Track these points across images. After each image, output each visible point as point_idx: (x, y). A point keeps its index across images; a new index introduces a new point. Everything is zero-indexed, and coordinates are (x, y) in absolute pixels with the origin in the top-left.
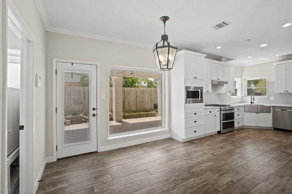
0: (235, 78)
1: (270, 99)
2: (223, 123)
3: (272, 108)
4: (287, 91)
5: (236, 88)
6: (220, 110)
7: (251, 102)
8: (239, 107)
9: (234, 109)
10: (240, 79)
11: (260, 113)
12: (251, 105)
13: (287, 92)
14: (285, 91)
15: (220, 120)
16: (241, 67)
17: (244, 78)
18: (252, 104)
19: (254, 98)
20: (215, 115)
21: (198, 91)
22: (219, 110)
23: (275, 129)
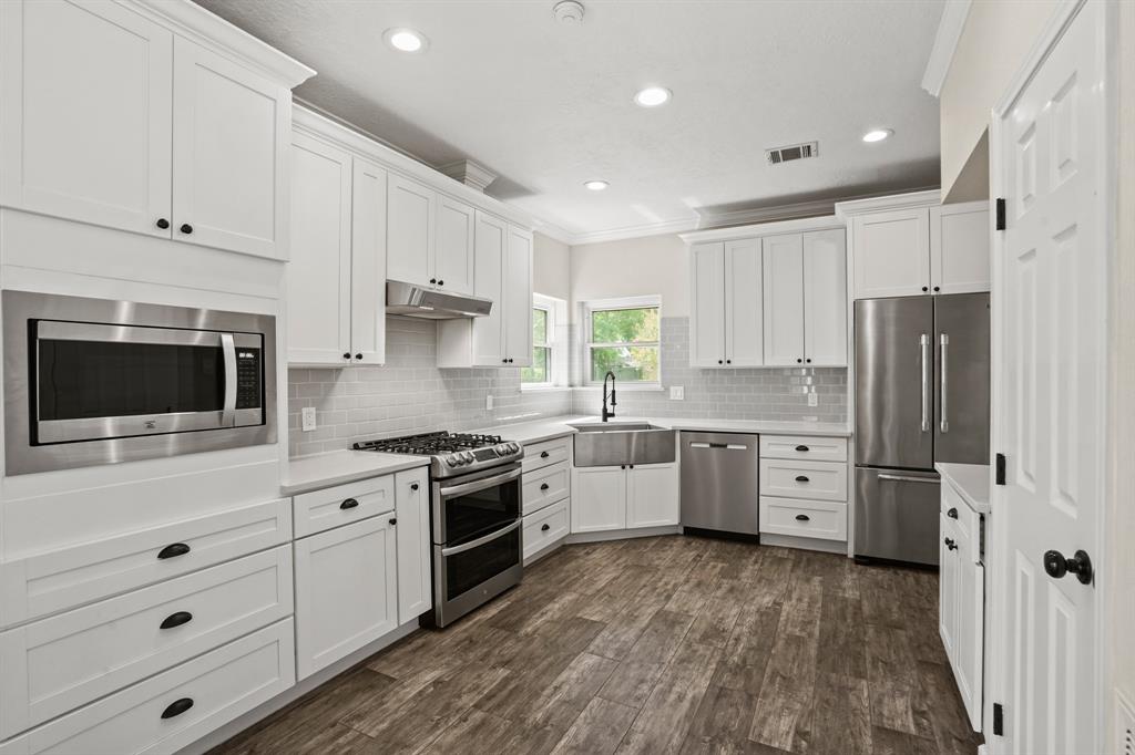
0: (535, 294)
1: (672, 398)
2: (450, 559)
3: (678, 436)
4: (729, 362)
5: (548, 345)
6: (432, 480)
7: (605, 409)
8: (544, 447)
9: (521, 456)
10: (563, 303)
11: (635, 466)
12: (605, 424)
13: (727, 365)
14: (721, 362)
15: (432, 544)
16: (570, 247)
17: (578, 297)
18: (609, 419)
19: (614, 392)
20: (392, 515)
21: (220, 351)
22: (421, 477)
23: (691, 533)
